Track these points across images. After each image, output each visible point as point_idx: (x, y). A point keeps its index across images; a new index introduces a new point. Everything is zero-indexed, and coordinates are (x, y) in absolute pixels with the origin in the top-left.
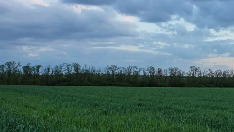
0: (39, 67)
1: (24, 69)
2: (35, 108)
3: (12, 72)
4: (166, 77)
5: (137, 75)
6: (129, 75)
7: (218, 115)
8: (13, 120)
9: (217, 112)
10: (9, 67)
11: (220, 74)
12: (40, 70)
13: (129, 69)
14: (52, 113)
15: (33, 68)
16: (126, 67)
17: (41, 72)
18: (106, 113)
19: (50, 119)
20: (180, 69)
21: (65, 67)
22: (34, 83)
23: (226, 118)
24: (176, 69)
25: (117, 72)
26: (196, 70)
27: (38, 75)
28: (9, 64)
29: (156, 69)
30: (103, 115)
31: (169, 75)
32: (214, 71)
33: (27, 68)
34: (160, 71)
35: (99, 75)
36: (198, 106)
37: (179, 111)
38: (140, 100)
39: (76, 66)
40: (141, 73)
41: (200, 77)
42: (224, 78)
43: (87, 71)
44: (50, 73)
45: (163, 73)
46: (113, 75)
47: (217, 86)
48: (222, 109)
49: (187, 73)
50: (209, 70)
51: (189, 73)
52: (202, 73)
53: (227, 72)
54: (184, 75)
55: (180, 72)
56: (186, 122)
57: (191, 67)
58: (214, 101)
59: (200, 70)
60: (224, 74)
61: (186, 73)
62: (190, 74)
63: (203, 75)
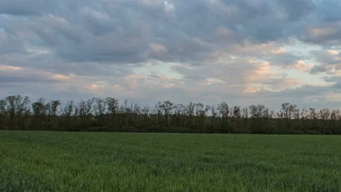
0: (56, 103)
1: (34, 106)
2: (50, 165)
3: (16, 111)
4: (246, 119)
5: (202, 116)
6: (191, 117)
7: (324, 177)
8: (17, 183)
9: (322, 172)
10: (12, 103)
11: (327, 114)
12: (58, 108)
13: (191, 107)
14: (76, 173)
15: (48, 105)
16: (186, 104)
17: (60, 111)
18: (156, 173)
19: (73, 181)
20: (266, 107)
21: (95, 104)
22: (49, 128)
23: (336, 181)
24: (261, 108)
25: (173, 112)
26: (291, 108)
27: (55, 116)
28: (11, 99)
29: (231, 107)
30: (151, 176)
31: (250, 116)
32: (317, 111)
33: (38, 106)
34: (237, 111)
35: (145, 115)
36: (294, 163)
37: (266, 170)
38: (207, 153)
39: (112, 103)
40: (209, 114)
41: (297, 120)
42: (333, 121)
43: (128, 110)
44: (73, 113)
45: (242, 114)
46: (166, 116)
47: (322, 133)
48: (330, 167)
49: (278, 114)
50: (311, 109)
51: (280, 113)
52: (300, 113)
53: (338, 112)
54: (273, 117)
55: (266, 111)
56: (276, 186)
57: (283, 105)
58: (318, 155)
59: (296, 108)
60: (333, 114)
61: (275, 113)
62: (282, 115)
63: (301, 117)
